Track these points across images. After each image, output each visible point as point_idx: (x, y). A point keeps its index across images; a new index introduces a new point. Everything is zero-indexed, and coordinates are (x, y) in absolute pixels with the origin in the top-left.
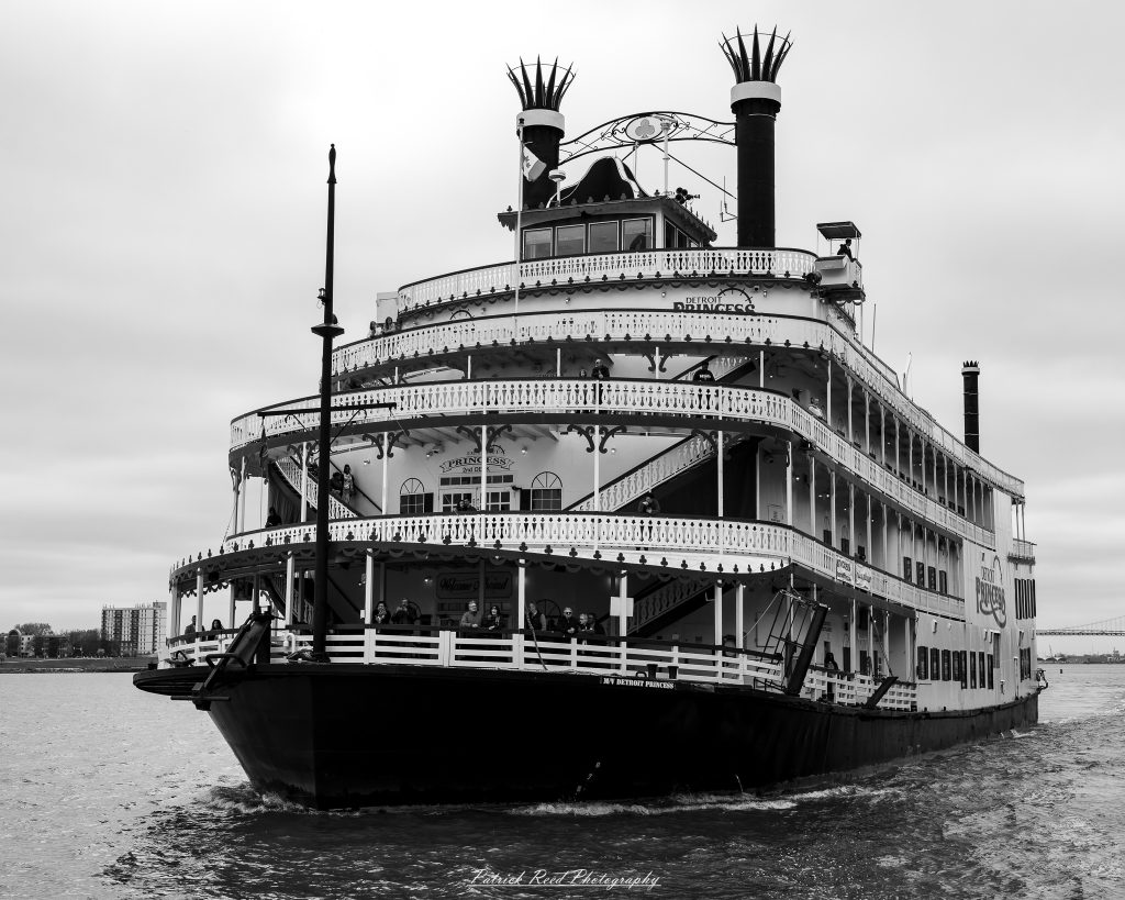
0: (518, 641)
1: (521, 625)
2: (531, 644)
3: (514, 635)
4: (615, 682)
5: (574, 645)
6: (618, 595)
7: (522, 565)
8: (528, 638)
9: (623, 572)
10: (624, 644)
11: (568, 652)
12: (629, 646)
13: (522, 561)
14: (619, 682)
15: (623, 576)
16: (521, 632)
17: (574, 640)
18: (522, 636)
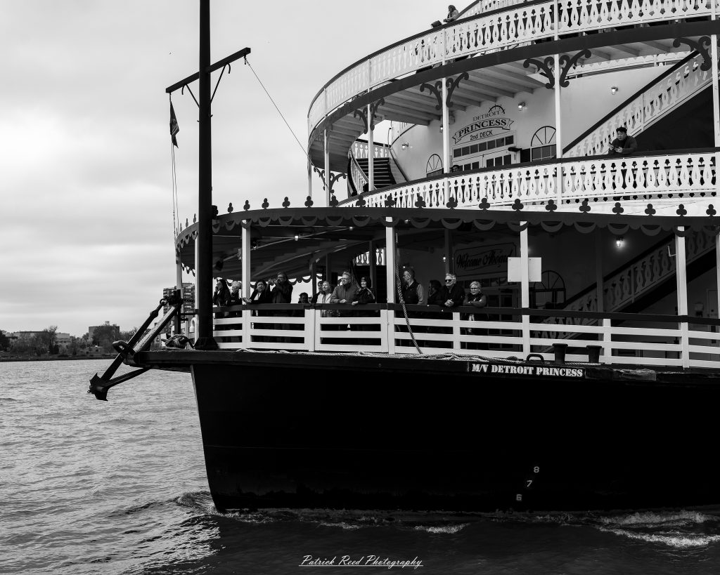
0: (387, 319)
1: (391, 299)
2: (402, 321)
3: (382, 312)
4: (489, 369)
5: (456, 322)
6: (517, 254)
7: (389, 225)
8: (399, 314)
9: (522, 223)
10: (526, 318)
11: (449, 330)
12: (532, 321)
13: (389, 219)
14: (495, 369)
15: (523, 228)
16: (390, 307)
17: (456, 315)
18: (392, 312)
